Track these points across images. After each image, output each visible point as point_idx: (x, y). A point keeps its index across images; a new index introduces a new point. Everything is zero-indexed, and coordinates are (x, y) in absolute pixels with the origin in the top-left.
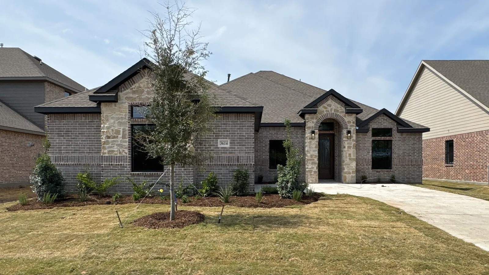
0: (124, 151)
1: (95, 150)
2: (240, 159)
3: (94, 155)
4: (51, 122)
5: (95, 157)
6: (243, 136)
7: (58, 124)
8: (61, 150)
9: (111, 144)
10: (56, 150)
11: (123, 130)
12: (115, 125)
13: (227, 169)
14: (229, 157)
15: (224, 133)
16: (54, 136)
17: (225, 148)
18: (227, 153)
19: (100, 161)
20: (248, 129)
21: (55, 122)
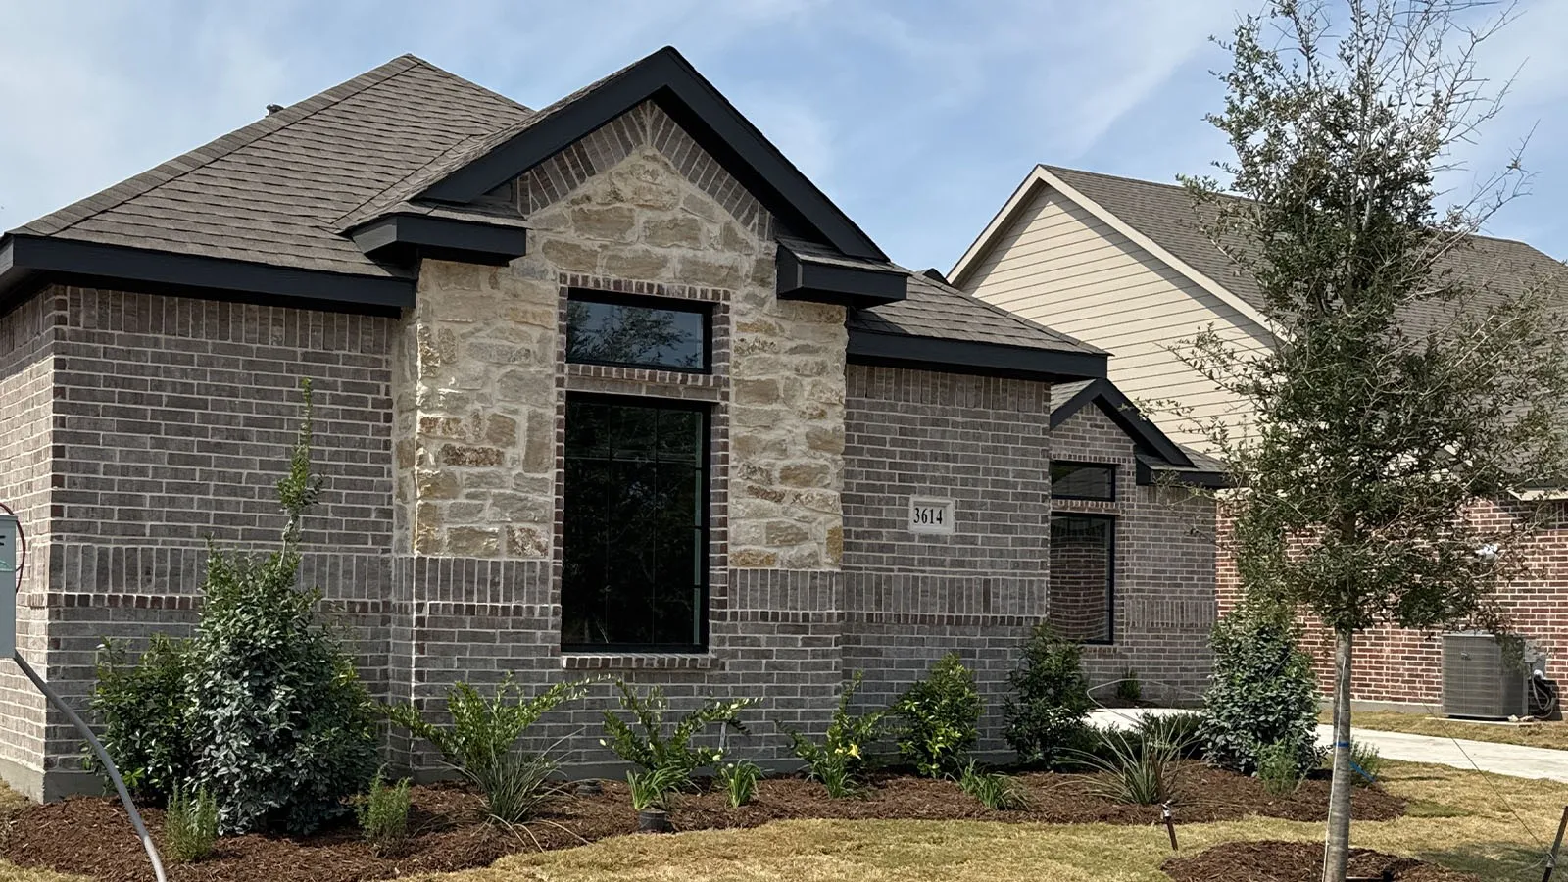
0: (530, 534)
1: (336, 524)
2: (996, 595)
3: (330, 550)
4: (78, 336)
5: (335, 565)
6: (1007, 484)
7: (116, 354)
8: (136, 515)
9: (468, 496)
10: (106, 514)
11: (531, 418)
12: (487, 390)
13: (944, 642)
14: (952, 581)
15: (935, 468)
16: (96, 425)
17: (935, 538)
18: (942, 564)
19: (360, 588)
20: (1025, 453)
21: (103, 339)
